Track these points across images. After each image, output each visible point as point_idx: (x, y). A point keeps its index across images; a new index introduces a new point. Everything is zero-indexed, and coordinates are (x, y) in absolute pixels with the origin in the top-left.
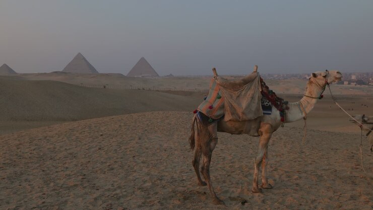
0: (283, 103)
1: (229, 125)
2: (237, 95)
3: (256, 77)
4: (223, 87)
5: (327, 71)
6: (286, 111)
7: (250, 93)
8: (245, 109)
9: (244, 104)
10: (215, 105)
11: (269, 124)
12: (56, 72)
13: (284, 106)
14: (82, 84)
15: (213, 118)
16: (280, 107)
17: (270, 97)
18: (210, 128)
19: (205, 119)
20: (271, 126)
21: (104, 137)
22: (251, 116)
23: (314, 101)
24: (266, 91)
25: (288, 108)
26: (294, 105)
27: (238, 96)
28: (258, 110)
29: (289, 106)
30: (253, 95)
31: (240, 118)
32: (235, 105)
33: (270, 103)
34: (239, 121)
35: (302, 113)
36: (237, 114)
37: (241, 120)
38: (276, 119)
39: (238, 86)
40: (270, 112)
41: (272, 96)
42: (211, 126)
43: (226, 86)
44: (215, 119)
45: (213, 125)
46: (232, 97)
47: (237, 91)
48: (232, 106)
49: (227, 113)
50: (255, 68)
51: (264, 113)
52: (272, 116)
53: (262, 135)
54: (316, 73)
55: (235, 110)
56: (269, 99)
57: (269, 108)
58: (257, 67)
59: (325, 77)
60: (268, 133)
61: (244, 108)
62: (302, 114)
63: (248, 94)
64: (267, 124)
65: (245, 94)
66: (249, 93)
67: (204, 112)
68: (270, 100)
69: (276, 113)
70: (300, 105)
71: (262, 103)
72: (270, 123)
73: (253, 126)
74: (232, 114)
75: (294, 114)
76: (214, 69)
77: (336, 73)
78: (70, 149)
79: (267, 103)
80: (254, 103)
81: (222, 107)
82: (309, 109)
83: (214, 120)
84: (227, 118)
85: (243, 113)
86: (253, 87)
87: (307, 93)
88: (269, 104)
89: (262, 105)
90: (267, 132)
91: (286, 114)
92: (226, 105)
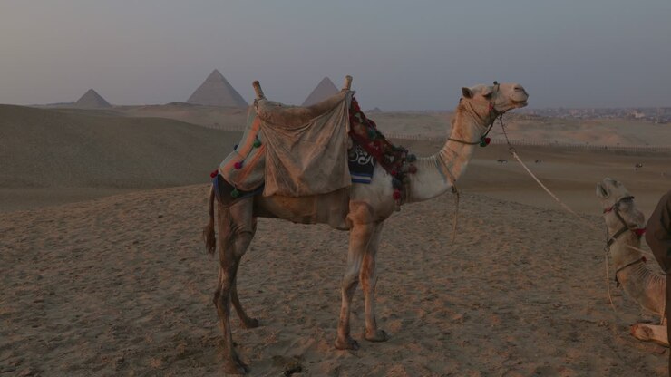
0: (404, 160)
1: (277, 204)
2: (294, 140)
3: (341, 102)
4: (266, 121)
5: (495, 83)
6: (411, 176)
7: (325, 135)
8: (307, 170)
9: (307, 160)
10: (248, 162)
11: (365, 203)
12: (174, 104)
13: (406, 166)
14: (216, 124)
15: (241, 187)
16: (394, 167)
17: (372, 144)
18: (235, 209)
19: (225, 191)
20: (370, 209)
21: (162, 219)
22: (320, 186)
23: (467, 149)
24: (361, 133)
25: (414, 171)
26: (429, 162)
27: (297, 143)
28: (338, 172)
29: (417, 165)
30: (330, 140)
31: (295, 190)
32: (287, 161)
33: (370, 159)
34: (294, 197)
35: (445, 179)
36: (291, 183)
37: (297, 195)
38: (382, 192)
39: (300, 121)
40: (368, 178)
41: (377, 143)
42: (236, 205)
43: (272, 121)
44: (243, 189)
45: (240, 203)
46: (282, 143)
47: (294, 130)
48: (280, 165)
49: (269, 178)
50: (346, 81)
51: (353, 181)
52: (373, 187)
53: (352, 227)
54: (471, 88)
55: (287, 173)
56: (367, 148)
57: (368, 170)
58: (350, 79)
59: (488, 96)
60: (362, 224)
61: (304, 168)
62: (446, 182)
63: (319, 139)
64: (361, 203)
65: (313, 139)
66: (321, 134)
67: (225, 176)
68: (371, 152)
69: (383, 181)
70: (439, 163)
71: (350, 158)
72: (368, 201)
73: (333, 209)
74: (280, 181)
75: (429, 182)
76: (257, 84)
77: (512, 90)
78: (85, 241)
79: (363, 158)
80: (330, 157)
81: (261, 165)
82: (459, 168)
83: (241, 194)
84: (269, 190)
85: (301, 179)
86: (331, 123)
87: (453, 134)
88: (368, 160)
89: (349, 162)
90: (361, 222)
91: (408, 182)
92: (269, 160)
